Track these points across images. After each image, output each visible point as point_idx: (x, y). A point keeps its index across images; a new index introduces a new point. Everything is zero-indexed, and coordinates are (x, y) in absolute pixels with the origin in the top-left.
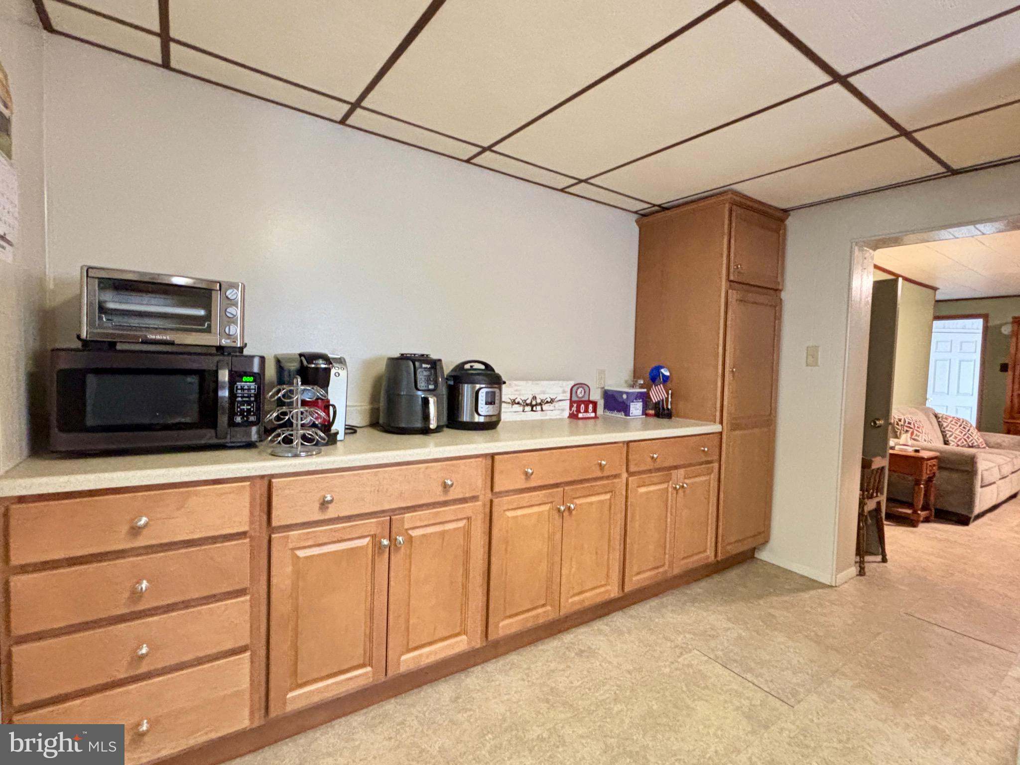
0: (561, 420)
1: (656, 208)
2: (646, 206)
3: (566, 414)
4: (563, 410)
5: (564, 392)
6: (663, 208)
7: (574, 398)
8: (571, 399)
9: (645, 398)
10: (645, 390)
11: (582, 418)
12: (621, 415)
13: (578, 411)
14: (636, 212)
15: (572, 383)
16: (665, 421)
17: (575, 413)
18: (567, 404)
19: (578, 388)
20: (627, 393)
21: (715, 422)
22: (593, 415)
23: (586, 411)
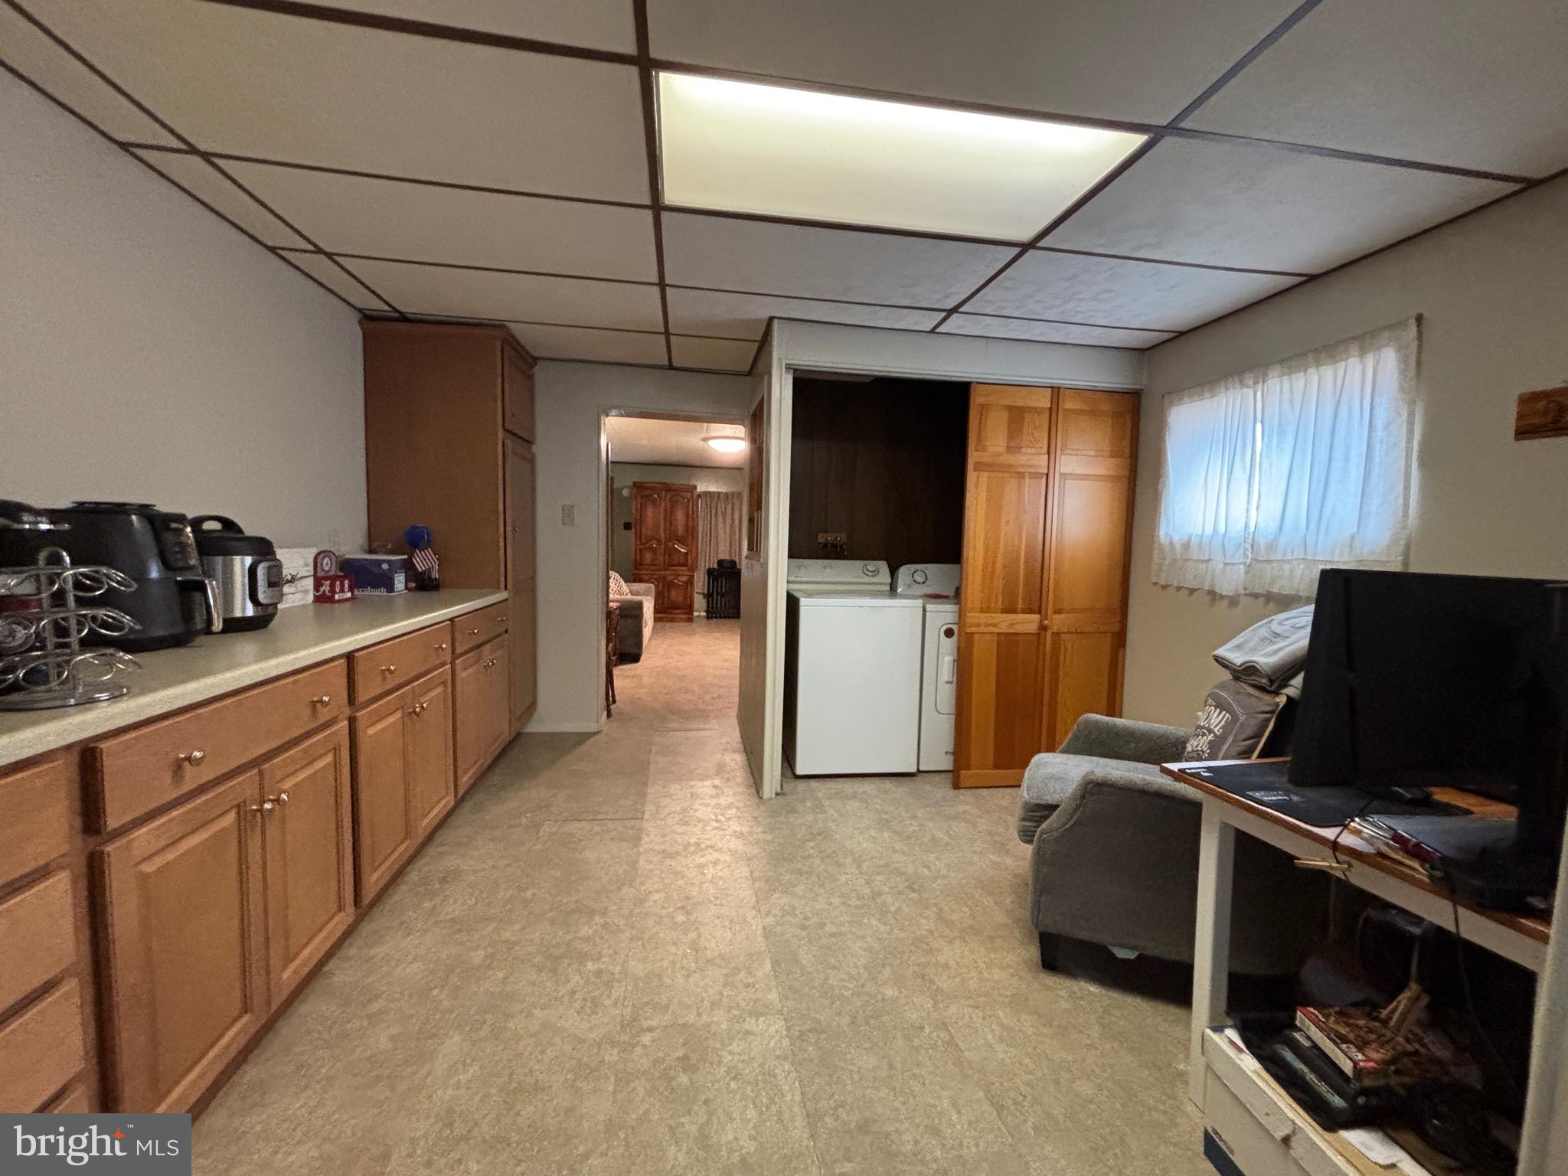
0: (305, 606)
1: (397, 315)
2: (386, 308)
3: (310, 598)
4: (306, 592)
5: (307, 565)
6: (404, 318)
7: (320, 574)
8: (315, 575)
9: (408, 567)
10: (406, 557)
11: (339, 601)
12: (381, 592)
13: (333, 591)
14: (360, 310)
15: (314, 551)
16: (434, 595)
17: (328, 594)
18: (309, 583)
19: (324, 558)
20: (389, 562)
21: (499, 589)
22: (349, 595)
23: (342, 591)
